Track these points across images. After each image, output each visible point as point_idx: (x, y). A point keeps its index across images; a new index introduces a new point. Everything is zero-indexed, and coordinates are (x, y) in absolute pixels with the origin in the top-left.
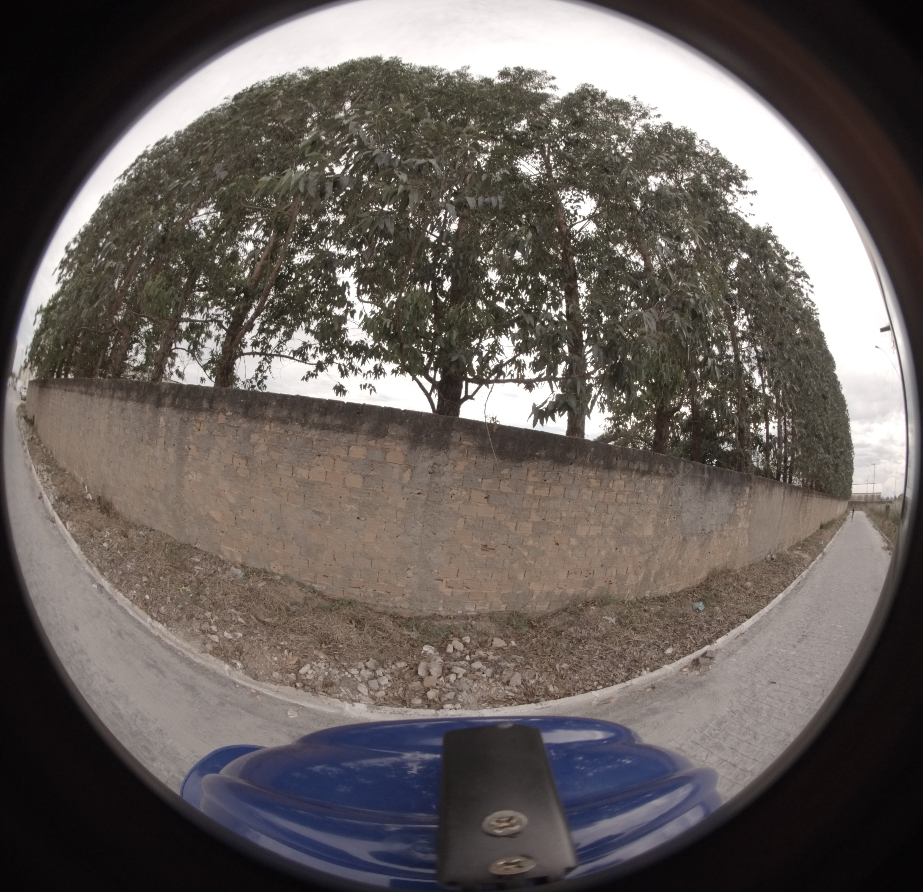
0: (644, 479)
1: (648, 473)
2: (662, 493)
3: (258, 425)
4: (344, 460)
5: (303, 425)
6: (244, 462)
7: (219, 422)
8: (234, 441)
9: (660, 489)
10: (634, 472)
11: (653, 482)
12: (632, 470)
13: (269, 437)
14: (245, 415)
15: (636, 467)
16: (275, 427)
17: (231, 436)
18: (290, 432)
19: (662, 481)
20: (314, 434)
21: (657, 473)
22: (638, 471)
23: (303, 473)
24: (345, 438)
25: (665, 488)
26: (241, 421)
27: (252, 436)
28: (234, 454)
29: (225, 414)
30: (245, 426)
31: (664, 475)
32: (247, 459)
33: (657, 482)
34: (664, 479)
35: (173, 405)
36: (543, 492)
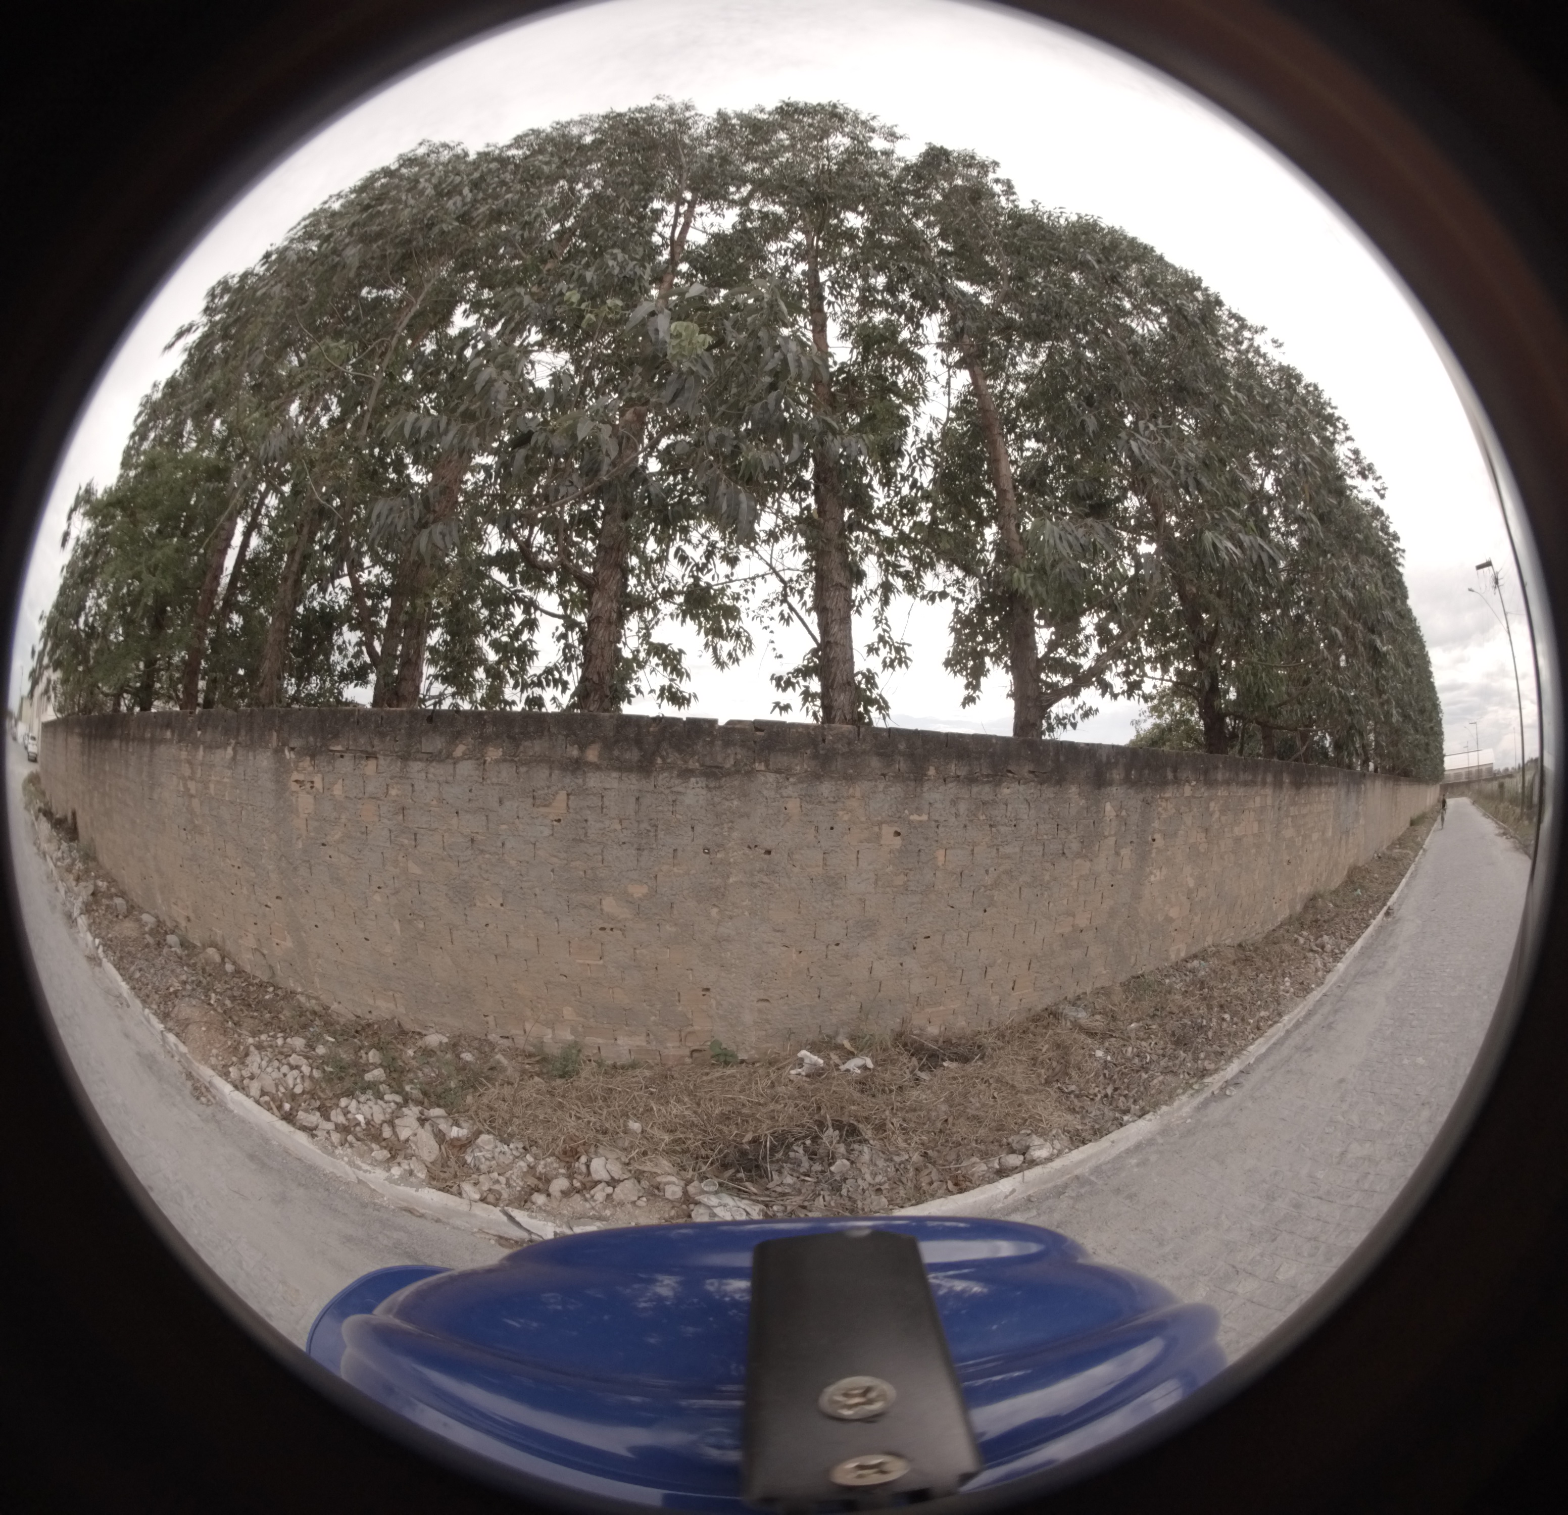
8: (1198, 814)
17: (1195, 810)
28: (1199, 830)
32: (1207, 831)
35: (1127, 781)
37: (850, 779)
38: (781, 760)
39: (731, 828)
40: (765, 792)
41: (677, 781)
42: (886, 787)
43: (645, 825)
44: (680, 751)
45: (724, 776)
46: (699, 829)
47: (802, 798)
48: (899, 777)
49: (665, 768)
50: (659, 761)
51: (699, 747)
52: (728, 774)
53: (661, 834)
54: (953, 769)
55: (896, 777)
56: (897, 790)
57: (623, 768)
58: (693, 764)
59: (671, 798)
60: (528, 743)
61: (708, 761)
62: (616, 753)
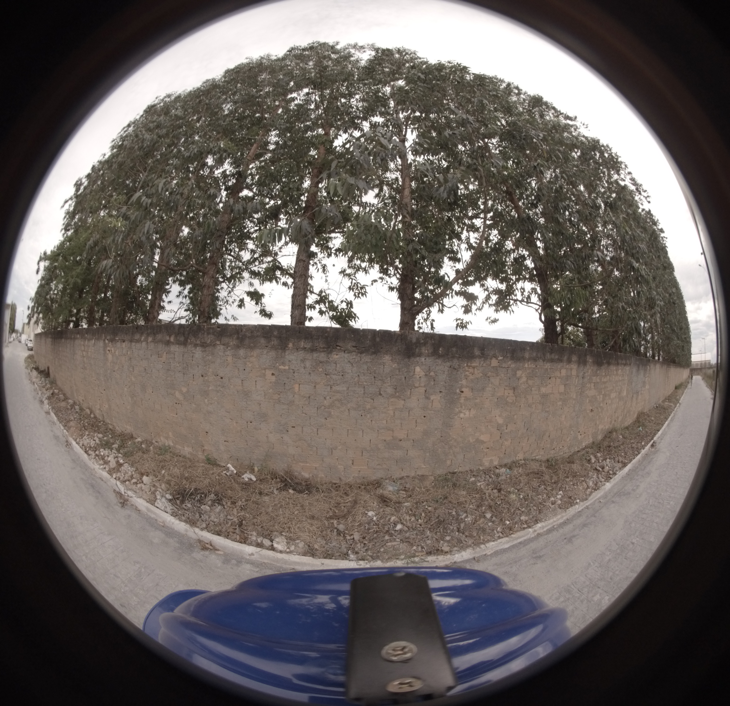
3: (521, 364)
4: (559, 378)
5: (544, 361)
6: (512, 391)
7: (492, 365)
8: (505, 378)
13: (528, 371)
14: (512, 358)
16: (531, 364)
17: (503, 375)
18: (538, 366)
20: (548, 365)
23: (543, 390)
24: (560, 365)
26: (510, 362)
27: (518, 372)
28: (506, 388)
29: (497, 359)
30: (513, 366)
32: (514, 389)
35: (435, 354)
37: (252, 348)
38: (225, 340)
39: (209, 367)
40: (220, 353)
41: (193, 348)
42: (267, 352)
43: (185, 365)
44: (195, 337)
45: (207, 346)
46: (200, 367)
47: (233, 355)
48: (274, 348)
49: (191, 344)
50: (189, 341)
51: (200, 335)
52: (208, 346)
53: (189, 368)
54: (302, 344)
55: (272, 347)
56: (273, 353)
57: (179, 343)
58: (198, 342)
59: (192, 355)
60: (157, 336)
61: (203, 341)
62: (178, 338)
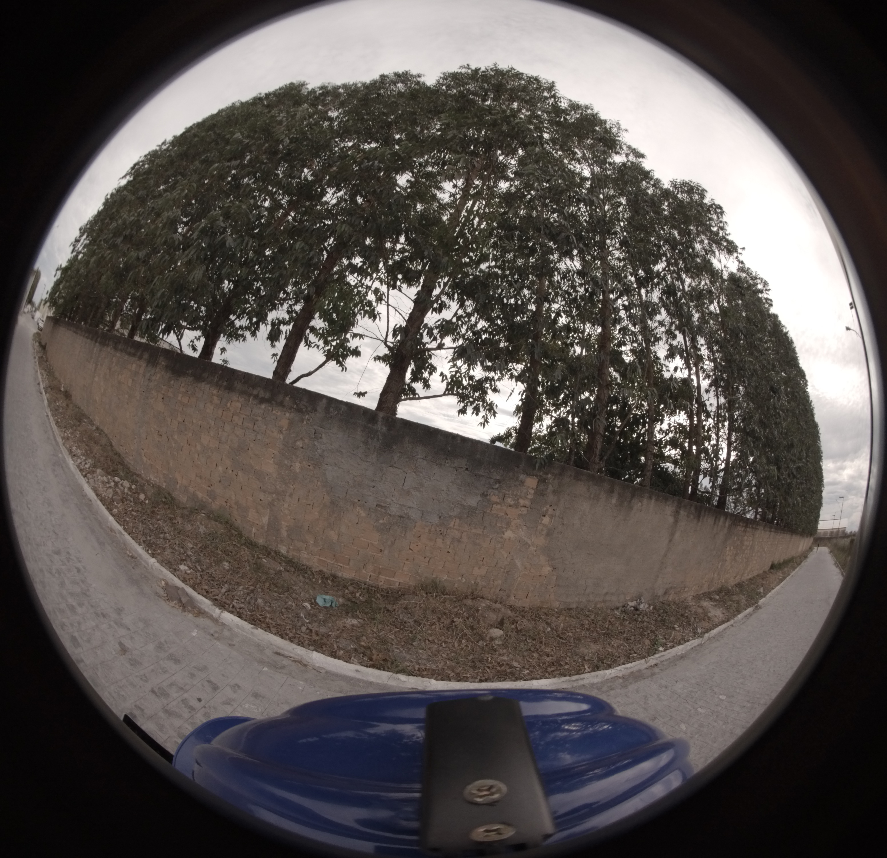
0: (263, 406)
1: (268, 401)
2: (286, 427)
9: (284, 423)
10: (252, 397)
11: (274, 412)
12: (250, 395)
15: (255, 392)
19: (288, 415)
21: (281, 404)
22: (256, 397)
25: (291, 423)
31: (291, 408)
33: (279, 413)
34: (290, 413)
36: (185, 400)
